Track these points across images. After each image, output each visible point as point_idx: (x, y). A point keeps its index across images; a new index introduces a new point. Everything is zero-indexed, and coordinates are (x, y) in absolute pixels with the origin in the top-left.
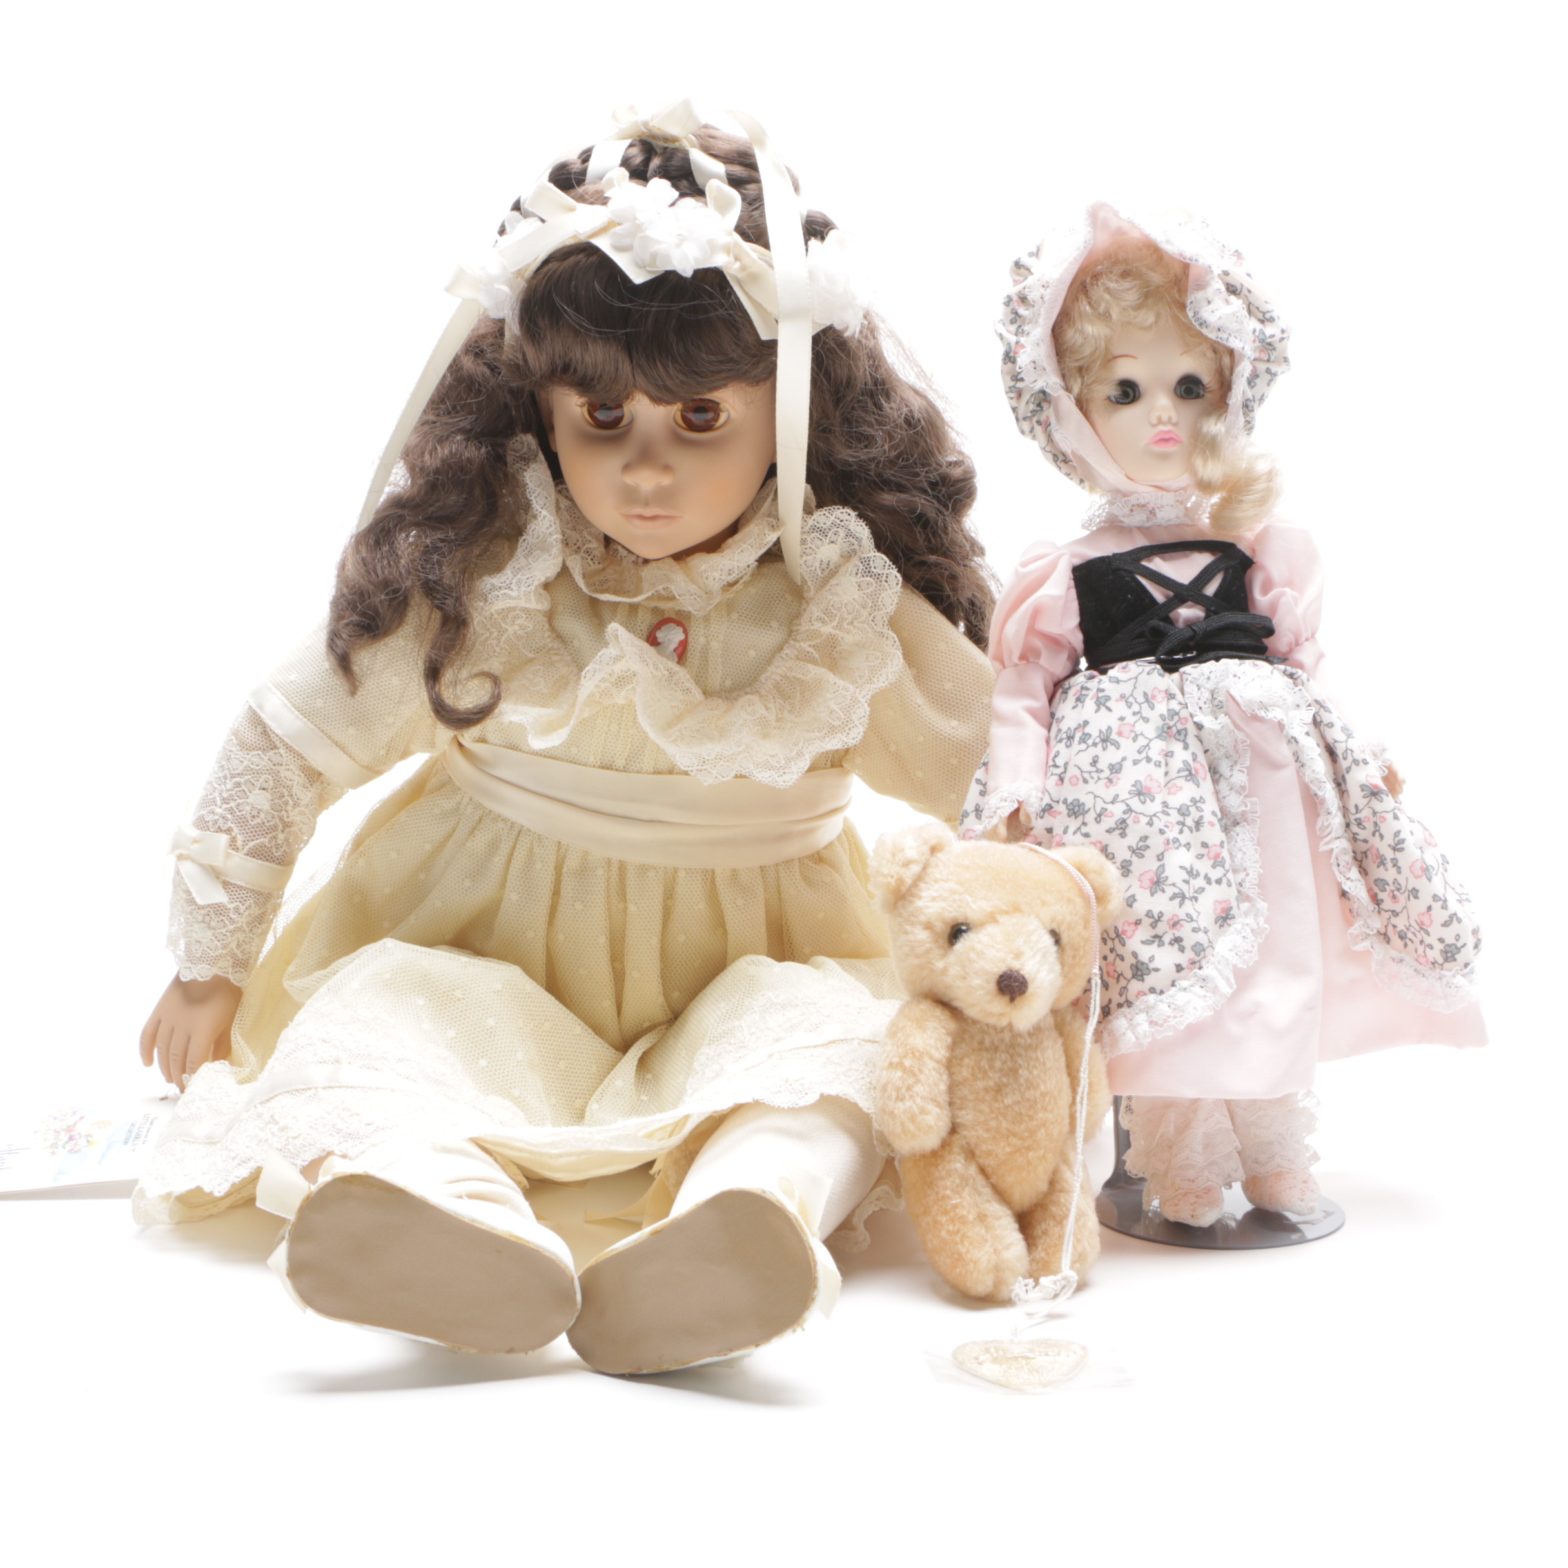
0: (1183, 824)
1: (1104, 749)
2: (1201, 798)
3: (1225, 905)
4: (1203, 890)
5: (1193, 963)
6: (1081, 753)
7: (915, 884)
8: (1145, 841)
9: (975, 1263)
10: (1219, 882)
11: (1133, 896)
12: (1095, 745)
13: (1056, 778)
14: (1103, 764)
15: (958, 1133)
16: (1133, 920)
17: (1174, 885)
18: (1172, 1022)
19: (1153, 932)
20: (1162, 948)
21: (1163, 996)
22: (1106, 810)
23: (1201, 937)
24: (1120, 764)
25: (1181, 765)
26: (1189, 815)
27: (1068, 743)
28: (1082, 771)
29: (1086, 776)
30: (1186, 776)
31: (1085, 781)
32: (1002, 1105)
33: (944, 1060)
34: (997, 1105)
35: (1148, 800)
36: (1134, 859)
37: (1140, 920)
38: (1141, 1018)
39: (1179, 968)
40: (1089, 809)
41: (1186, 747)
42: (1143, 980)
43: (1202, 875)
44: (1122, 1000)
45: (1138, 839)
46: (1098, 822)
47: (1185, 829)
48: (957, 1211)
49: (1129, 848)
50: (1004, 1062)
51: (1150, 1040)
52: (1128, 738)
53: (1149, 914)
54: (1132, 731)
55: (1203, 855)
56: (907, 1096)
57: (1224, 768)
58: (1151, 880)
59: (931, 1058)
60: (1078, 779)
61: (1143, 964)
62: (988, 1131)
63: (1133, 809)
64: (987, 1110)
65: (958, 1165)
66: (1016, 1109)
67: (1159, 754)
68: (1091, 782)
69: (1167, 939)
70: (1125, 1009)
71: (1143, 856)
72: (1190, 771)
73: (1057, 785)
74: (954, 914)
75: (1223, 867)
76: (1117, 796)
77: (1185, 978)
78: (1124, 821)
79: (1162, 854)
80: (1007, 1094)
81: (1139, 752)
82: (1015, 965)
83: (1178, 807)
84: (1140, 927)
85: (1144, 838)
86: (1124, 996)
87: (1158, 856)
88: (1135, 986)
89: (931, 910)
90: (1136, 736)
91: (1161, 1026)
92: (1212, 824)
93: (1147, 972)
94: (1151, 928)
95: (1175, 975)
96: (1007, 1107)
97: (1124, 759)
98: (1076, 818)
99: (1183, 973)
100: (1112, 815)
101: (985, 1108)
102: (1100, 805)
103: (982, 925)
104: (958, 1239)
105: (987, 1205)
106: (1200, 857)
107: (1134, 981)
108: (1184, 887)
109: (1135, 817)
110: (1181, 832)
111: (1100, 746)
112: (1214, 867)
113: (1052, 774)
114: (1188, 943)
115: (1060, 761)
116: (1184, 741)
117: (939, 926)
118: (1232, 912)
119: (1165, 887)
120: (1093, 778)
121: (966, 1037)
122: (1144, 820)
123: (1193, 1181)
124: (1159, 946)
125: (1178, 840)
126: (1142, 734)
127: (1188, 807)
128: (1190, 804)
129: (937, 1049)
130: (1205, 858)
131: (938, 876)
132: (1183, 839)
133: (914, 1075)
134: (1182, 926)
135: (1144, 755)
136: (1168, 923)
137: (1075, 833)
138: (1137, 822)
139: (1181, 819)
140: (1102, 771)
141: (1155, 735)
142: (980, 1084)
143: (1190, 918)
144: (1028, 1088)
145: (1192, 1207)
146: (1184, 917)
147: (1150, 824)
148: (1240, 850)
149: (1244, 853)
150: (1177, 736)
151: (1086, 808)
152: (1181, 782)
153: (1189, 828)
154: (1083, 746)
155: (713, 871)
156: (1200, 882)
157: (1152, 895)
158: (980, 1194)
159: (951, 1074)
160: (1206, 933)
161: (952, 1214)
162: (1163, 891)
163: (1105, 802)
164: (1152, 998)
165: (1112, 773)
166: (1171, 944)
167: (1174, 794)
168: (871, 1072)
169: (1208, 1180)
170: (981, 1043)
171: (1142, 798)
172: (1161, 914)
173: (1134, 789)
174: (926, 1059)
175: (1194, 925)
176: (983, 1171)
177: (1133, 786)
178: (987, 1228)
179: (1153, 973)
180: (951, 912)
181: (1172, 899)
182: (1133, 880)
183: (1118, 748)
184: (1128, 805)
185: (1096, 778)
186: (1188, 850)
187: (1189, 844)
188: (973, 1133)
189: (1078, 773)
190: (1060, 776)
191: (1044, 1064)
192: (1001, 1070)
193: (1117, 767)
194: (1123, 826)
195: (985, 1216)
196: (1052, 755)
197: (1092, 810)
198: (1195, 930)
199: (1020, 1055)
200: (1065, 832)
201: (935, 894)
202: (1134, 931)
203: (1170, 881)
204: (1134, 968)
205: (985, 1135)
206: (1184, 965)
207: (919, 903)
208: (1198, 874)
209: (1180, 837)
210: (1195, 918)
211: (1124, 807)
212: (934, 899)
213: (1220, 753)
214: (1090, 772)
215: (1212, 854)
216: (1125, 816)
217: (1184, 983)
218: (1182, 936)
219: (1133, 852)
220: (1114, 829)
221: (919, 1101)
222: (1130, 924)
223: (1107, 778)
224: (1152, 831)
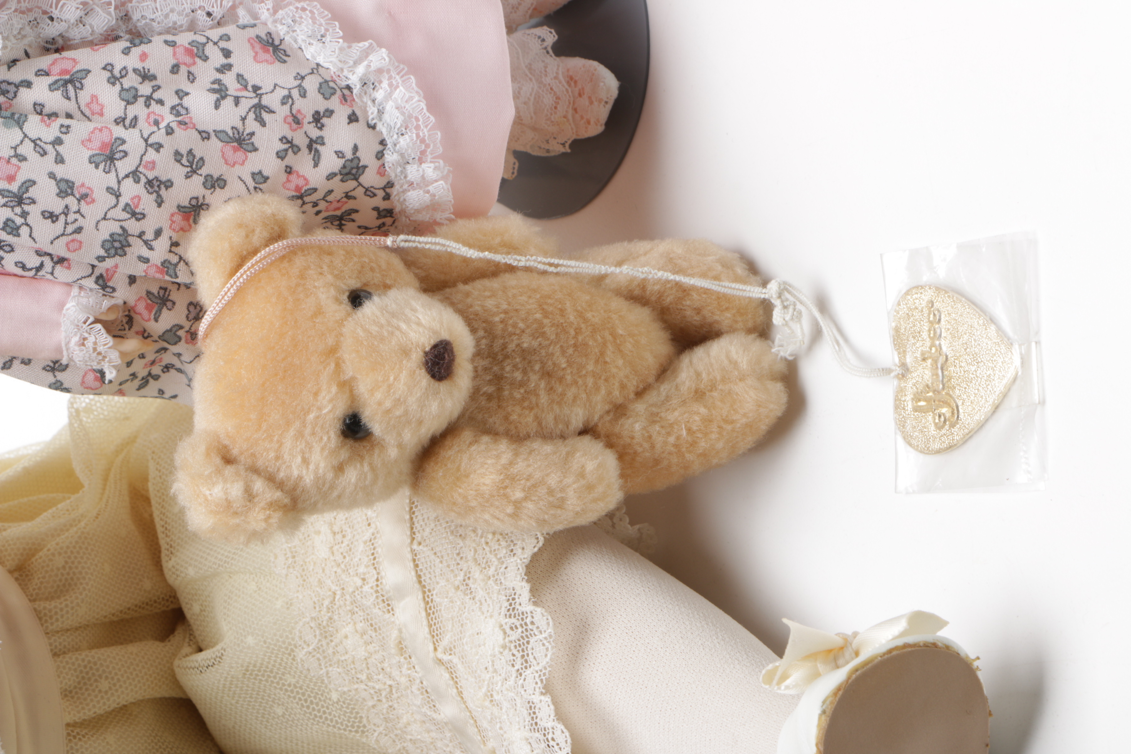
0: (149, 99)
1: (33, 202)
2: (104, 68)
3: (258, 46)
4: (240, 77)
5: (344, 98)
6: (33, 235)
7: (280, 485)
8: (182, 156)
9: (759, 406)
10: (227, 54)
11: (253, 174)
12: (24, 215)
13: (58, 268)
14: (57, 206)
15: (596, 425)
16: (284, 176)
17: (243, 119)
18: (425, 132)
19: (305, 150)
20: (326, 141)
21: (389, 142)
22: (127, 205)
23: (311, 84)
24: (60, 181)
25: (58, 94)
26: (136, 90)
27: (7, 248)
28: (63, 235)
29: (70, 229)
30: (75, 88)
31: (79, 230)
32: (569, 371)
33: (514, 446)
34: (569, 377)
35: (121, 148)
36: (204, 171)
37: (287, 167)
38: (413, 172)
39: (353, 118)
40: (122, 227)
41: (28, 84)
42: (365, 167)
43: (219, 76)
44: (381, 194)
45: (178, 165)
46: (144, 216)
47: (156, 96)
48: (695, 428)
49: (187, 177)
50: (515, 367)
51: (441, 162)
52: (19, 168)
53: (281, 155)
54: (8, 162)
55: (189, 72)
56: (559, 495)
57: (52, 30)
58: (235, 150)
59: (511, 463)
60: (73, 241)
61: (344, 167)
62: (598, 389)
63: (134, 168)
64: (574, 390)
65: (637, 427)
66: (570, 351)
67: (48, 126)
68: (81, 222)
69: (314, 133)
70: (394, 192)
71: (202, 159)
72: (66, 82)
73: (69, 268)
74: (332, 435)
75: (204, 45)
76: (109, 189)
77: (365, 112)
78: (149, 183)
79: (200, 132)
80: (554, 364)
81: (44, 153)
82: (417, 357)
83: (124, 103)
84: (295, 168)
85: (178, 156)
86: (377, 192)
87: (203, 139)
88: (369, 178)
89: (322, 465)
90: (16, 156)
91: (427, 146)
92: (144, 57)
93: (356, 161)
94: (300, 154)
95: (362, 122)
96: (570, 364)
97: (52, 176)
98: (129, 246)
99: (358, 113)
100: (139, 198)
101: (570, 394)
102: (118, 213)
103: (353, 398)
104: (729, 427)
105: (684, 389)
106: (191, 77)
107: (362, 179)
108: (246, 104)
109: (146, 167)
110: (161, 102)
111: (26, 208)
112: (206, 59)
113: (52, 274)
114: (322, 105)
115: (33, 261)
116: (17, 86)
117: (344, 454)
118: (263, 36)
119: (247, 131)
120: (76, 220)
121: (480, 417)
122: (151, 155)
123: (558, 98)
124: (323, 144)
125: (173, 108)
126: (15, 148)
127: (123, 89)
128: (118, 87)
129: (498, 457)
130: (192, 69)
131: (272, 455)
132: (171, 100)
133: (534, 486)
134: (299, 111)
135: (49, 148)
136: (295, 130)
137: (151, 248)
138: (153, 165)
139: (141, 101)
140: (67, 207)
141: (17, 130)
142: (544, 399)
143: (286, 99)
144: (543, 334)
145: (596, 103)
146: (287, 107)
147: (158, 147)
148: (167, 16)
149: (172, 11)
150: (11, 95)
151: (120, 231)
152: (84, 97)
153: (154, 91)
154: (24, 231)
155: (68, 725)
156: (229, 79)
157: (256, 150)
158: (668, 398)
159: (527, 437)
160: (303, 78)
161: (699, 435)
162: (252, 134)
163: (115, 206)
164: (390, 157)
165: (73, 194)
166: (321, 128)
167: (102, 107)
168: (474, 531)
169: (556, 78)
170: (490, 397)
171: (117, 156)
172: (283, 139)
173: (102, 166)
174: (514, 470)
175: (295, 93)
176: (639, 394)
177: (97, 167)
178: (713, 387)
179: (358, 154)
180: (329, 438)
181: (263, 124)
182: (231, 175)
183: (34, 183)
184: (127, 176)
185: (77, 216)
186: (187, 94)
187: (177, 92)
188: (599, 407)
189: (64, 240)
190: (56, 263)
191: (506, 312)
192: (525, 372)
193: (64, 186)
194: (156, 183)
195: (696, 392)
196: (19, 271)
197: (123, 224)
198: (303, 94)
199: (504, 347)
200: (146, 260)
201: (299, 459)
202: (299, 176)
203: (239, 125)
204: (345, 178)
205: (603, 392)
206: (349, 111)
207: (308, 479)
208: (218, 81)
209: (169, 104)
210: (286, 92)
211: (130, 181)
212: (306, 461)
213: (31, 37)
214: (66, 223)
215: (188, 60)
216: (143, 180)
217: (372, 111)
218: (312, 112)
219: (194, 172)
220: (159, 196)
221: (569, 480)
222: (288, 181)
223: (79, 201)
224: (169, 145)
